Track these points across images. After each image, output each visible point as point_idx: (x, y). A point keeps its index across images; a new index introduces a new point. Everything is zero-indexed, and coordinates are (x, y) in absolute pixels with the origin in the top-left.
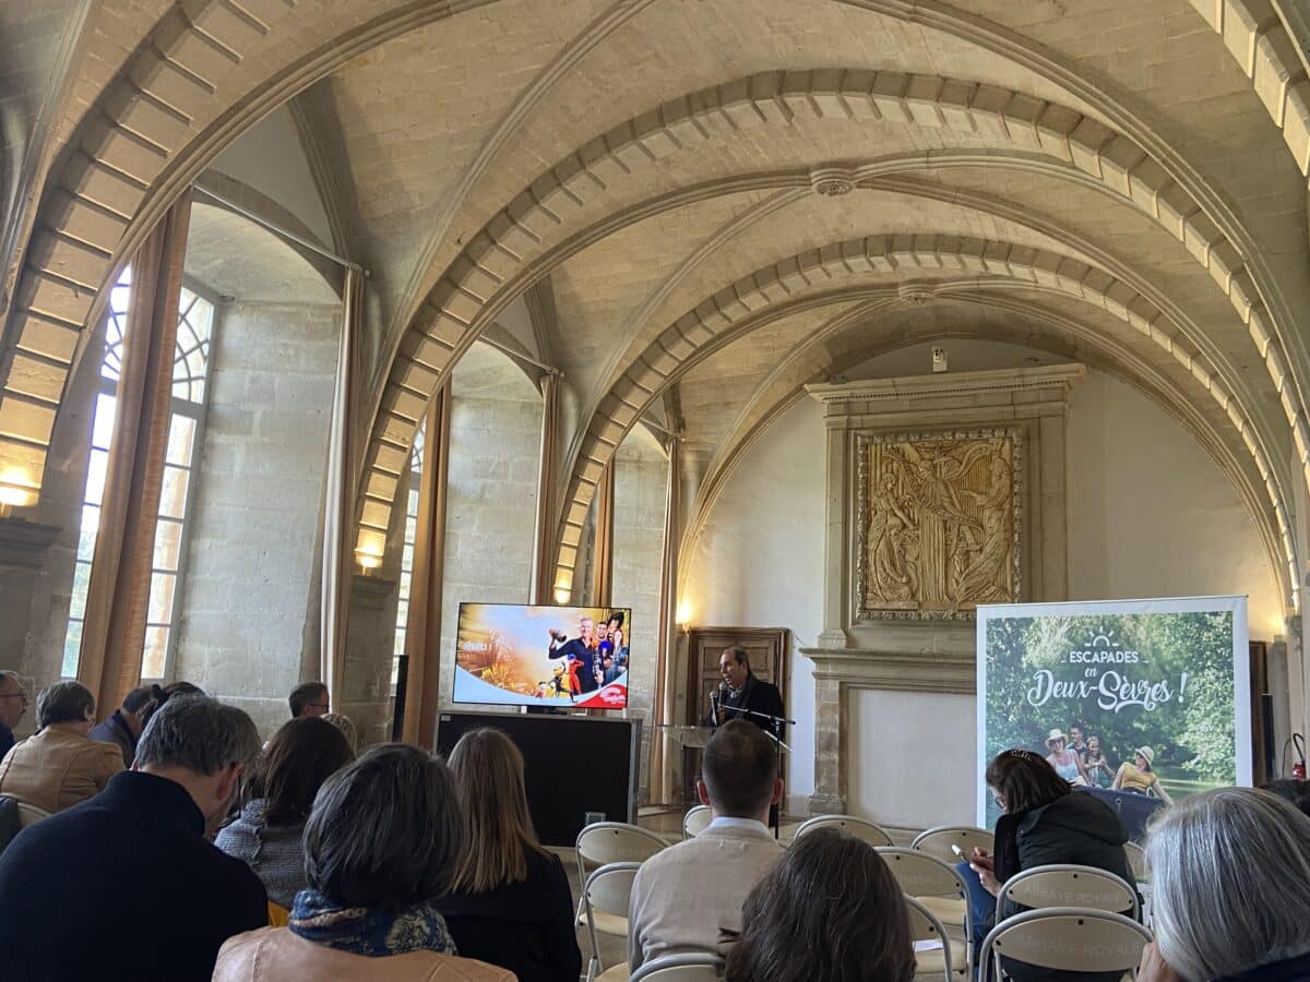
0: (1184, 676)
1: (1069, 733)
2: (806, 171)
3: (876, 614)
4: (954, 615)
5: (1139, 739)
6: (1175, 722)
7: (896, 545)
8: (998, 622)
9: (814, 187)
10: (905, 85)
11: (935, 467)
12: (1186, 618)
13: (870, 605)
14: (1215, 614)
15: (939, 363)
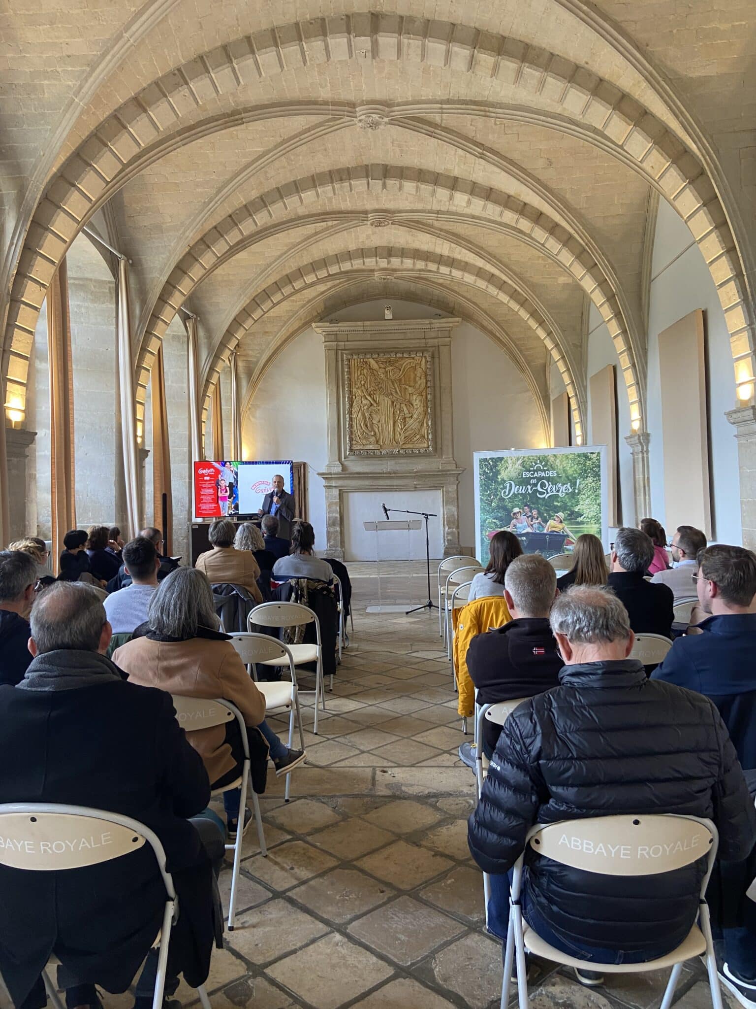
0: (578, 481)
1: (523, 509)
2: (366, 212)
3: (358, 452)
4: (399, 451)
5: (556, 510)
6: (573, 501)
7: (367, 415)
8: (485, 460)
9: (369, 223)
10: (454, 184)
11: (387, 372)
12: (579, 456)
13: (355, 447)
14: (592, 453)
15: (388, 315)
